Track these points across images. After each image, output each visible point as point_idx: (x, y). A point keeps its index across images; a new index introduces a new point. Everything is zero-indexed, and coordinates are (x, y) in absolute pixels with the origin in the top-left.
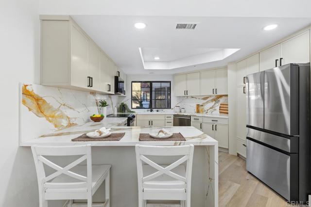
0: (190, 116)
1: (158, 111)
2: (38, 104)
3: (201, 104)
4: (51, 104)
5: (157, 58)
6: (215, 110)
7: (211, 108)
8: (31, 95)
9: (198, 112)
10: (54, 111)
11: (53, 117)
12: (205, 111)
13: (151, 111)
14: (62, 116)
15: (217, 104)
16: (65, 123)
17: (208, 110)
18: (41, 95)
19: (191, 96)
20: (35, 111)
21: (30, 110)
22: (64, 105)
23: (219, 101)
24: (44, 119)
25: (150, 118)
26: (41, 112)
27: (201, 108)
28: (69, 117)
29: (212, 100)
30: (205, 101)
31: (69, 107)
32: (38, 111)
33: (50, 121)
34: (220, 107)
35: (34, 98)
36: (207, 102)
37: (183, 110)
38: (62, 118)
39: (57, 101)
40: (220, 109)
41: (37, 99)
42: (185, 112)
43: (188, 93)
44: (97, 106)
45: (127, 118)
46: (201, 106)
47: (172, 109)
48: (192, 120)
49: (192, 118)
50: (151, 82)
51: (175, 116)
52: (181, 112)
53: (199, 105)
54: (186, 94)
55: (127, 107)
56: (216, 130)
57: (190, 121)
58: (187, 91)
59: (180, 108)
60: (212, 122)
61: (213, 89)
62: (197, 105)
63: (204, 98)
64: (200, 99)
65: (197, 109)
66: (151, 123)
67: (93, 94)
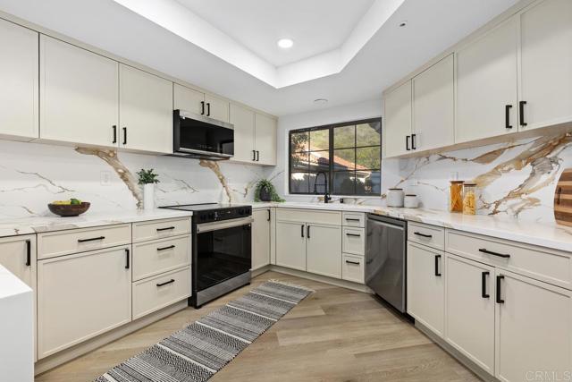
0: (406, 222)
1: (342, 201)
3: (468, 180)
6: (534, 202)
7: (512, 195)
9: (457, 208)
12: (487, 206)
13: (327, 200)
15: (544, 178)
17: (498, 203)
19: (439, 155)
23: (554, 161)
27: (465, 193)
29: (519, 162)
30: (489, 167)
34: (559, 191)
36: (496, 172)
37: (409, 201)
40: (558, 202)
42: (419, 206)
43: (417, 144)
44: (126, 181)
45: (191, 214)
46: (466, 185)
47: (384, 197)
48: (411, 236)
49: (412, 229)
50: (331, 128)
51: (372, 217)
52: (403, 207)
53: (461, 182)
54: (410, 147)
55: (270, 190)
56: (499, 301)
57: (406, 239)
58: (413, 135)
59: (403, 193)
60: (480, 257)
61: (508, 107)
62: (453, 183)
63: (483, 156)
64: (466, 160)
65: (453, 197)
66: (306, 231)
67: (97, 151)
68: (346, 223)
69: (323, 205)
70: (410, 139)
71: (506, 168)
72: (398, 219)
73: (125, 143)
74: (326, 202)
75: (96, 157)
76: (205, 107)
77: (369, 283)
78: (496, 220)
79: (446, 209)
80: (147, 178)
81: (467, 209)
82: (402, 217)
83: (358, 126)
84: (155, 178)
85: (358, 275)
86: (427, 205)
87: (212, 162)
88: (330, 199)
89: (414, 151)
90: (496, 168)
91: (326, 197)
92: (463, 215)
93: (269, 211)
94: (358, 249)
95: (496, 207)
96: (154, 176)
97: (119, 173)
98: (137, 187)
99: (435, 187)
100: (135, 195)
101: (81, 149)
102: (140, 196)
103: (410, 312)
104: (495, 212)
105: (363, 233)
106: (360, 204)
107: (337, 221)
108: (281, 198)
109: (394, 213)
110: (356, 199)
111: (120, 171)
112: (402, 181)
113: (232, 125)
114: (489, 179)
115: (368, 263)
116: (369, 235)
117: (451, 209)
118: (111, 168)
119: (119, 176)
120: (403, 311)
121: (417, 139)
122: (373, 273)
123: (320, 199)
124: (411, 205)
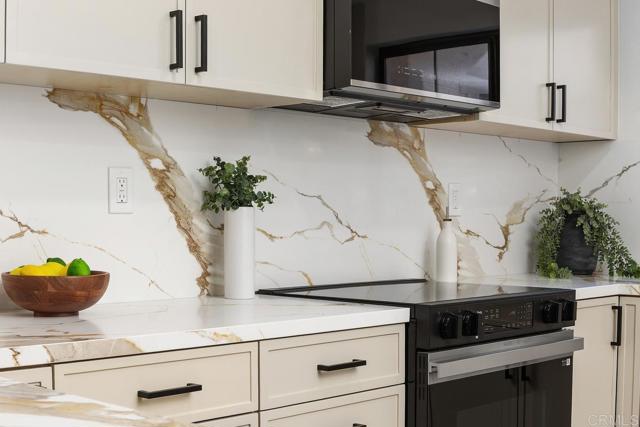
44: (170, 197)
55: (599, 231)
73: (202, 68)
75: (96, 117)
80: (234, 188)
84: (258, 188)
87: (406, 129)
93: (618, 309)
96: (254, 180)
97: (154, 172)
100: (194, 248)
101: (59, 91)
111: (157, 164)
118: (132, 155)
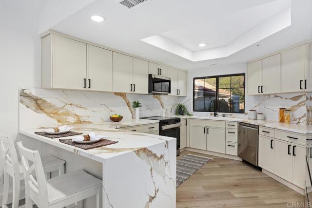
0: (258, 126)
1: (224, 116)
2: (37, 103)
3: (287, 108)
4: (52, 104)
5: (202, 45)
8: (29, 97)
9: (282, 120)
10: (57, 109)
11: (55, 114)
12: (295, 120)
13: (215, 115)
14: (68, 114)
16: (72, 119)
17: (300, 119)
18: (40, 96)
19: (275, 94)
20: (34, 108)
21: (28, 107)
22: (71, 104)
24: (45, 115)
25: (207, 124)
26: (41, 109)
27: (286, 114)
28: (78, 115)
30: (296, 103)
31: (78, 106)
32: (37, 109)
33: (51, 117)
35: (33, 99)
36: (299, 105)
37: (259, 117)
38: (69, 115)
39: (61, 101)
41: (36, 100)
42: (264, 119)
43: (264, 90)
44: (129, 106)
45: (159, 121)
46: (286, 110)
47: (247, 114)
48: (261, 132)
49: (261, 129)
50: (217, 77)
51: (241, 124)
52: (256, 119)
53: (284, 109)
54: (260, 91)
55: (184, 109)
56: (294, 155)
57: (258, 134)
58: (262, 86)
59: (257, 113)
60: (288, 139)
61: (301, 81)
62: (281, 109)
63: (294, 97)
64: (287, 99)
65: (281, 115)
66: (206, 130)
67: (121, 94)
68: (227, 127)
69: (213, 118)
70: (260, 88)
71: (303, 104)
72: (254, 125)
73: (134, 91)
74: (215, 116)
75: (120, 96)
76: (160, 71)
77: (239, 156)
78: (299, 126)
79: (277, 121)
80: (137, 105)
81: (286, 121)
82: (256, 124)
83: (232, 77)
84: (140, 105)
85: (234, 152)
86: (268, 119)
87: (158, 96)
88: (217, 114)
89: (262, 93)
90: (299, 103)
91: (215, 113)
92: (285, 124)
93: (186, 120)
94: (234, 139)
95: (299, 120)
98: (132, 109)
99: (272, 110)
100: (131, 112)
101: (116, 94)
102: (133, 113)
103: (260, 165)
104: (299, 123)
105: (236, 131)
106: (233, 117)
107: (223, 125)
108: (190, 113)
109: (253, 122)
110: (231, 115)
111: (127, 102)
112: (256, 106)
113: (170, 79)
114: (296, 108)
115: (239, 146)
116: (239, 133)
117: (279, 121)
118: (124, 101)
119: (126, 104)
120: (256, 165)
121: (264, 88)
122: (242, 150)
123: (211, 115)
124: (260, 119)
